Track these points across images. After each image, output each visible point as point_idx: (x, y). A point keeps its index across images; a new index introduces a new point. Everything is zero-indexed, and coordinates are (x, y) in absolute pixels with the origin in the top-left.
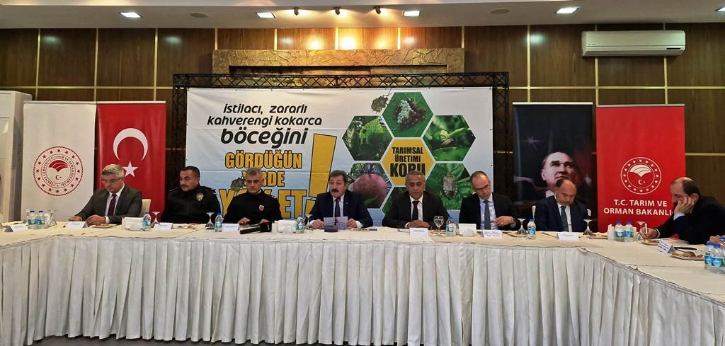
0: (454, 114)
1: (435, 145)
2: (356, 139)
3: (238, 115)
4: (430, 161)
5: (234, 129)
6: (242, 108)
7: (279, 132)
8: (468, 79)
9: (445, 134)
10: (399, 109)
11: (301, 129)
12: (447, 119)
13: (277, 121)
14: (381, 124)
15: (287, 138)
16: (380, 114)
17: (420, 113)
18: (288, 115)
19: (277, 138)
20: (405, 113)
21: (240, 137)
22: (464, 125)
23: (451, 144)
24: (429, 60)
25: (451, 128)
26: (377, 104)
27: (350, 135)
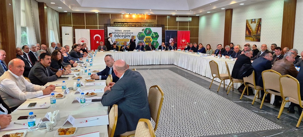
0: (156, 32)
1: (153, 37)
2: (139, 36)
3: (117, 32)
4: (152, 40)
5: (117, 34)
6: (118, 31)
7: (125, 35)
8: (158, 26)
9: (154, 35)
10: (147, 31)
11: (129, 34)
12: (155, 33)
13: (125, 33)
14: (144, 34)
15: (127, 36)
16: (143, 32)
17: (150, 32)
18: (127, 32)
19: (125, 36)
20: (148, 32)
21: (118, 36)
22: (157, 34)
23: (155, 37)
24: (151, 22)
25: (155, 34)
26: (143, 30)
27: (138, 36)
